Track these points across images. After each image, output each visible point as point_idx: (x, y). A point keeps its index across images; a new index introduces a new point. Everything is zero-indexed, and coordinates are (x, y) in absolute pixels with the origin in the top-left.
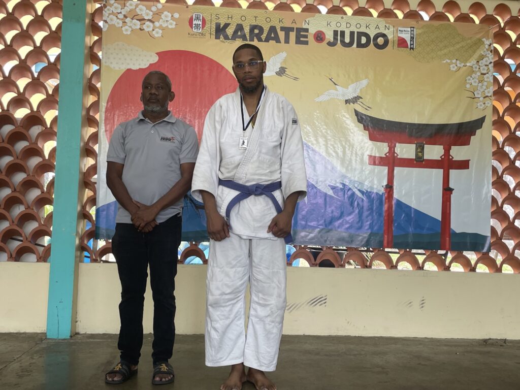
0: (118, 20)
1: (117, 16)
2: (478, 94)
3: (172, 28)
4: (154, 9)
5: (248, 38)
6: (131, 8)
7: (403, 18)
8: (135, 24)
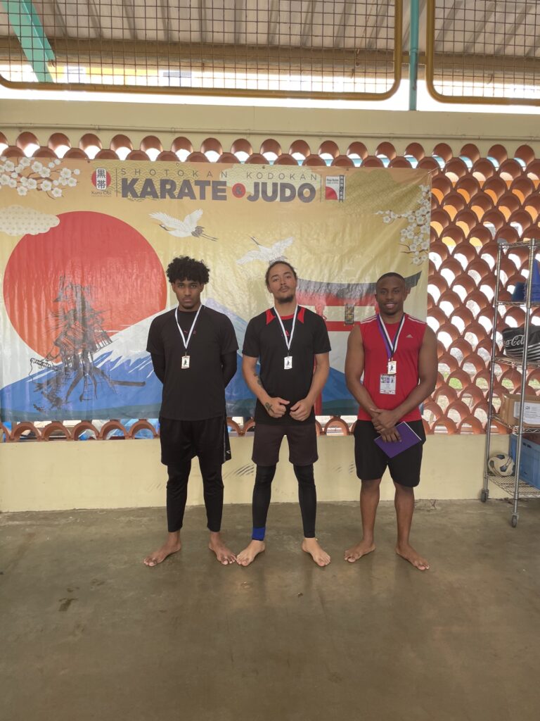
0: (12, 180)
1: (10, 176)
2: (414, 248)
3: (73, 187)
4: (51, 165)
5: (159, 194)
6: (25, 165)
7: (332, 164)
8: (31, 184)
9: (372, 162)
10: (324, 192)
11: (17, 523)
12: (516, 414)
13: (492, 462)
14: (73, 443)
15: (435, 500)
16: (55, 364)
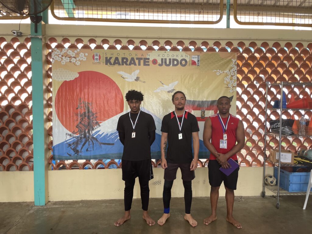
0: (59, 58)
1: (58, 56)
2: (230, 85)
3: (85, 61)
4: (76, 52)
5: (121, 64)
6: (65, 52)
7: (194, 51)
8: (67, 59)
9: (211, 50)
10: (191, 62)
11: (57, 206)
12: (277, 158)
13: (267, 179)
14: (82, 170)
15: (242, 197)
16: (76, 136)
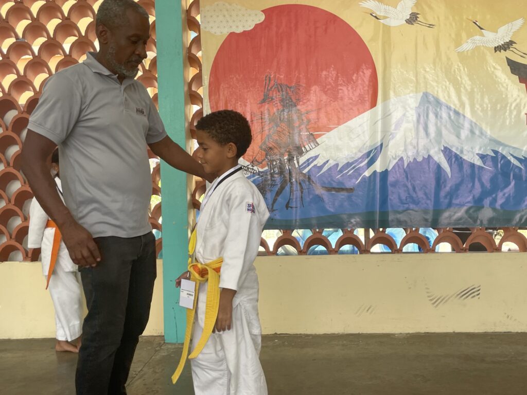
16: (261, 170)
